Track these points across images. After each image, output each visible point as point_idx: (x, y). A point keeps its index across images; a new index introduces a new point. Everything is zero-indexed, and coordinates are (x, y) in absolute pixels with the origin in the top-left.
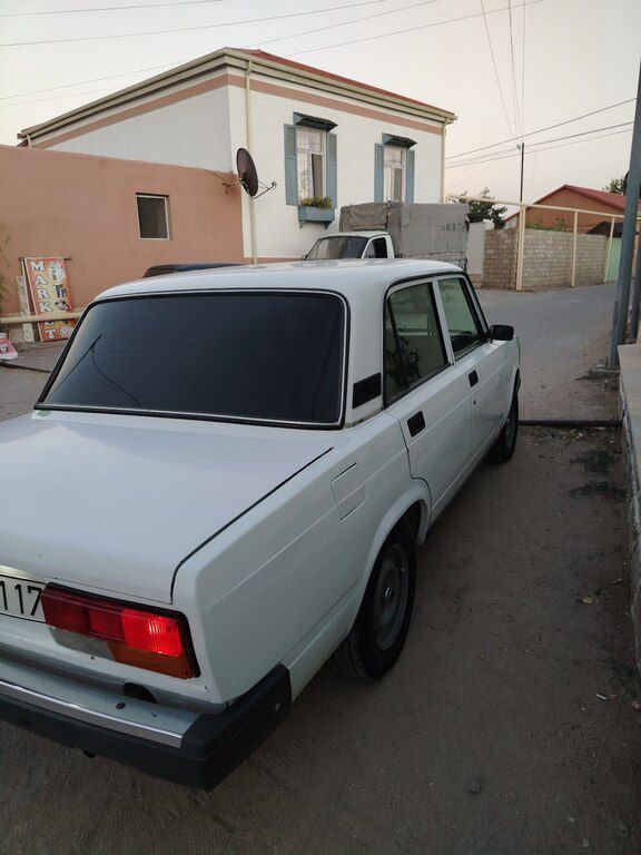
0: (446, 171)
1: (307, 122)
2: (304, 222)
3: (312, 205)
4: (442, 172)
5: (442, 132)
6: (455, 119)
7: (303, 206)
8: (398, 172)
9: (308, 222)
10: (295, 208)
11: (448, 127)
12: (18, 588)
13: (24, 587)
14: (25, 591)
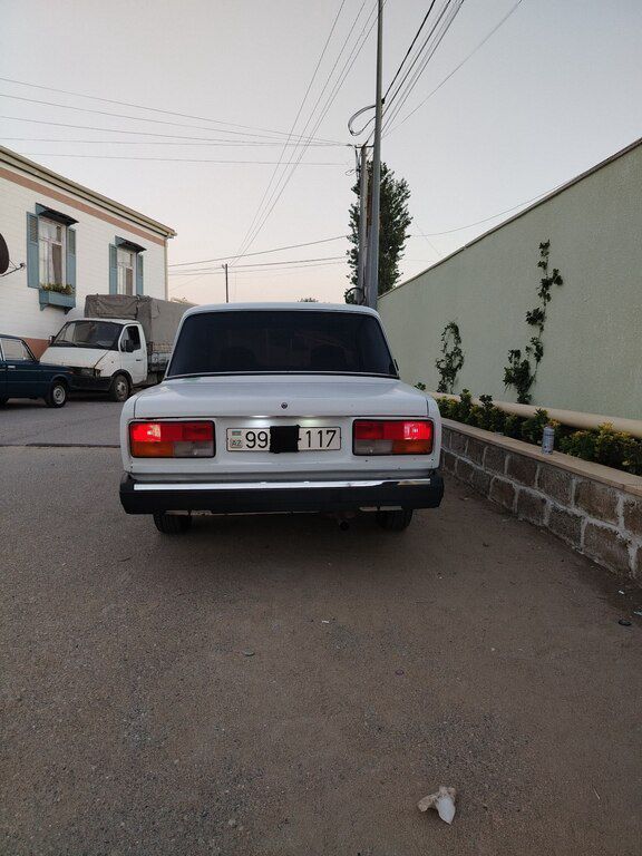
0: (169, 277)
1: (50, 215)
2: (45, 305)
3: (54, 290)
4: (166, 278)
5: (164, 244)
6: (175, 235)
7: (44, 290)
8: (129, 272)
9: (50, 305)
10: (36, 291)
11: (169, 240)
12: (320, 432)
13: (324, 431)
14: (324, 433)
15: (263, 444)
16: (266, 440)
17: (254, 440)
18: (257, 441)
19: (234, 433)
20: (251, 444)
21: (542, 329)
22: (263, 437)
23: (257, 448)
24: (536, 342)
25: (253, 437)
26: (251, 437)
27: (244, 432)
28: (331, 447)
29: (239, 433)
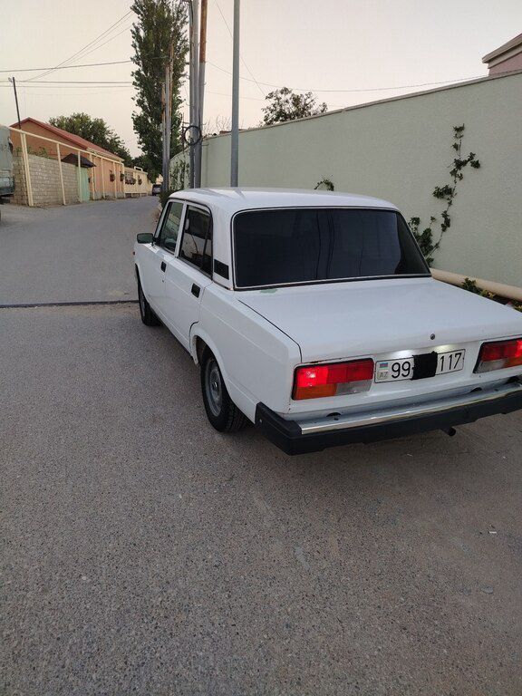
12: (451, 356)
13: (454, 354)
14: (453, 356)
15: (406, 373)
16: (409, 369)
17: (399, 370)
18: (402, 372)
19: (382, 366)
20: (396, 374)
21: (450, 204)
22: (406, 366)
23: (401, 377)
24: (445, 215)
25: (398, 368)
26: (396, 368)
27: (390, 364)
28: (456, 369)
29: (386, 365)
